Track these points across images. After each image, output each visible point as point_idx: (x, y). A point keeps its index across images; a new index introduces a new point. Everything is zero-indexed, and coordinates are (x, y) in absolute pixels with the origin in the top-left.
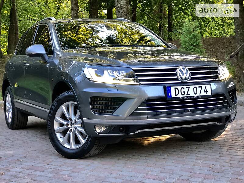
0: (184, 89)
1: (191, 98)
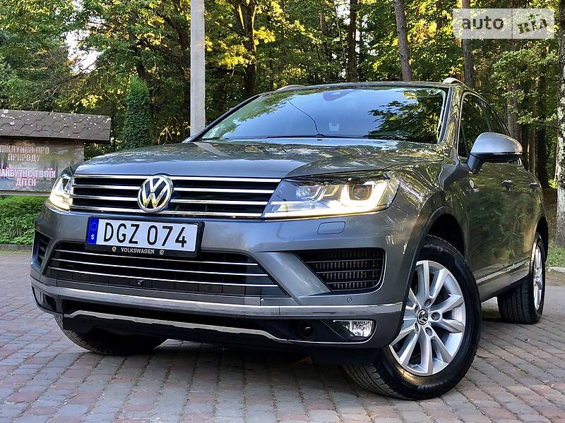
0: (125, 228)
1: (139, 251)
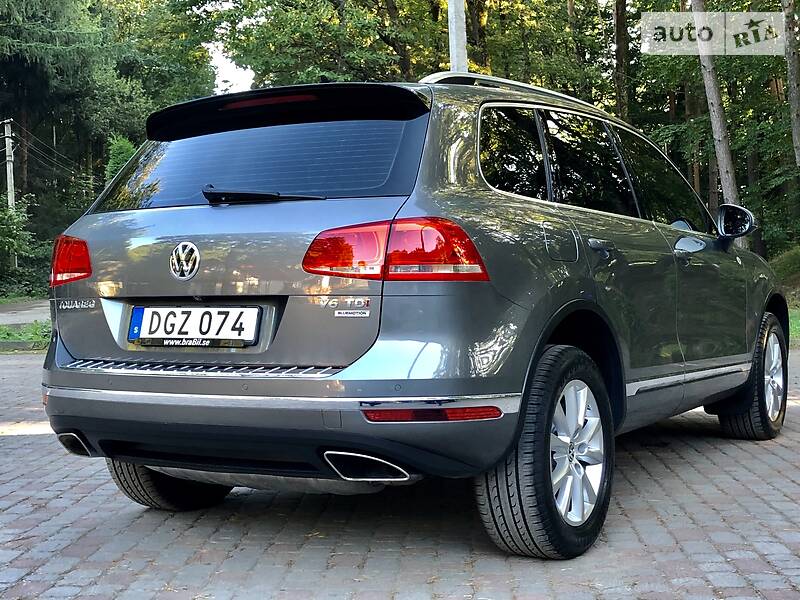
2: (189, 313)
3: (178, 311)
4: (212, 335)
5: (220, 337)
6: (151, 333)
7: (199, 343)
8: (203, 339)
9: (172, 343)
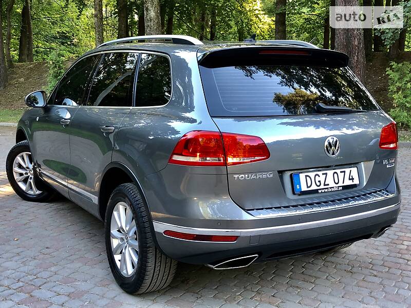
2: (326, 174)
3: (320, 173)
4: (341, 184)
5: (345, 184)
6: (308, 187)
7: (337, 189)
8: (338, 187)
9: (323, 191)
